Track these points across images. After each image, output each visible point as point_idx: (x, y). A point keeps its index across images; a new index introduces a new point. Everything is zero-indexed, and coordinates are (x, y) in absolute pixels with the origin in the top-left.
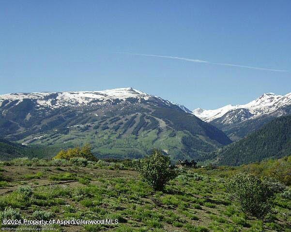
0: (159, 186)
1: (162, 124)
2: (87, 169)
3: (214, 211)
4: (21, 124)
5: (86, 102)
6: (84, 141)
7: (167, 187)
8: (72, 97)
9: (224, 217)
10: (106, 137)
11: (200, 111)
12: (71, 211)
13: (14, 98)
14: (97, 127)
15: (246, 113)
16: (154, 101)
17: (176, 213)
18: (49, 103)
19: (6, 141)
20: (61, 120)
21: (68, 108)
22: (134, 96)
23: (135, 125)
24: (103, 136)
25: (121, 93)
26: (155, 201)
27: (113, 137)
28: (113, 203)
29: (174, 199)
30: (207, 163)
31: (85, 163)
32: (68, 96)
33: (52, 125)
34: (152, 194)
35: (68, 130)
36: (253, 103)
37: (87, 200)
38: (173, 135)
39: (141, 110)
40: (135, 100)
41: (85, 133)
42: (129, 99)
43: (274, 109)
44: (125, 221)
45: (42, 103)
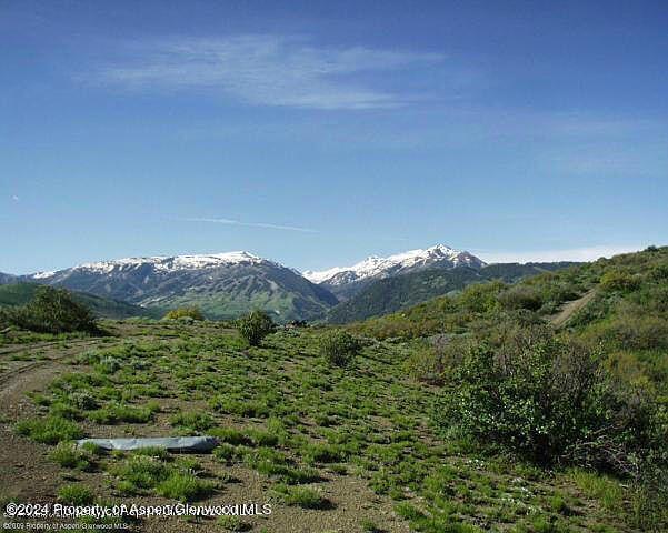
0: (255, 342)
1: (274, 286)
2: (192, 328)
3: (303, 362)
4: (140, 287)
5: (201, 265)
6: (198, 303)
7: (263, 342)
8: (187, 260)
9: (309, 367)
10: (220, 299)
11: (310, 273)
12: (167, 361)
13: (134, 262)
14: (211, 290)
15: (353, 275)
16: (265, 264)
17: (264, 364)
18: (166, 266)
19: (126, 303)
20: (177, 282)
21: (184, 271)
22: (247, 259)
23: (248, 287)
24: (218, 297)
25: (235, 257)
26: (247, 354)
27: (227, 299)
28: (207, 355)
29: (267, 352)
30: (317, 322)
31: (192, 322)
32: (183, 259)
33: (170, 287)
34: (247, 348)
35: (184, 293)
36: (359, 265)
37: (183, 353)
38: (284, 297)
39: (254, 273)
40: (249, 263)
41: (200, 295)
42: (242, 262)
43: (378, 271)
44: (215, 371)
45: (159, 266)
